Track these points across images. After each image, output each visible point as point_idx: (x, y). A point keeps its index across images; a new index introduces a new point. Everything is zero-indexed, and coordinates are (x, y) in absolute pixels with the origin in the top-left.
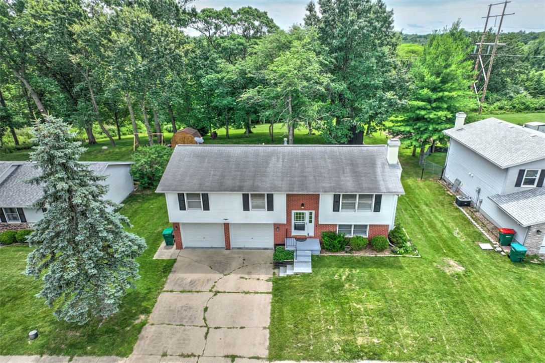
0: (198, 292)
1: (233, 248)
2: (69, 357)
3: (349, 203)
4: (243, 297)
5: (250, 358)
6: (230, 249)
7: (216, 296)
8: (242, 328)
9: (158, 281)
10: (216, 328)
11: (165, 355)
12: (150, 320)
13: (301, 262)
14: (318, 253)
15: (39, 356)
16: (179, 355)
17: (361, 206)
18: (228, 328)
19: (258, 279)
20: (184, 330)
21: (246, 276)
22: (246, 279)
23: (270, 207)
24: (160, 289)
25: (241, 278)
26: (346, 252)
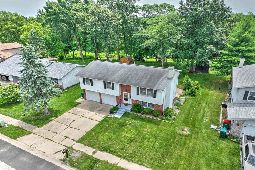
0: (77, 115)
1: (103, 104)
2: (26, 123)
3: (143, 92)
4: (89, 120)
5: (71, 139)
6: (102, 104)
7: (82, 118)
8: (79, 130)
9: (69, 108)
10: (71, 127)
11: (49, 130)
12: (55, 120)
13: (120, 113)
14: (129, 112)
15: (20, 121)
16: (53, 132)
17: (148, 94)
18: (74, 128)
19: (100, 116)
20: (61, 125)
21: (97, 114)
22: (97, 115)
23: (113, 89)
24: (67, 111)
25: (95, 114)
26: (141, 114)
